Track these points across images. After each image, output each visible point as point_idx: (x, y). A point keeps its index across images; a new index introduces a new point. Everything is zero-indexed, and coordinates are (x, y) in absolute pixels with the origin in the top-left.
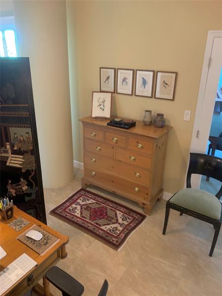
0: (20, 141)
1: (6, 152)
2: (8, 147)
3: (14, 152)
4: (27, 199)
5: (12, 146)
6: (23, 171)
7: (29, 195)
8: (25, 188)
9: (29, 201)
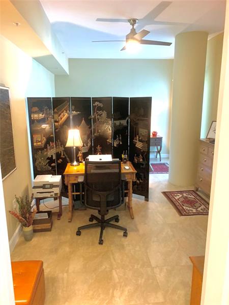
0: (142, 136)
1: (136, 140)
2: (138, 137)
3: (139, 141)
4: (141, 166)
5: (139, 138)
6: (142, 151)
7: (143, 165)
8: (141, 160)
9: (142, 168)
